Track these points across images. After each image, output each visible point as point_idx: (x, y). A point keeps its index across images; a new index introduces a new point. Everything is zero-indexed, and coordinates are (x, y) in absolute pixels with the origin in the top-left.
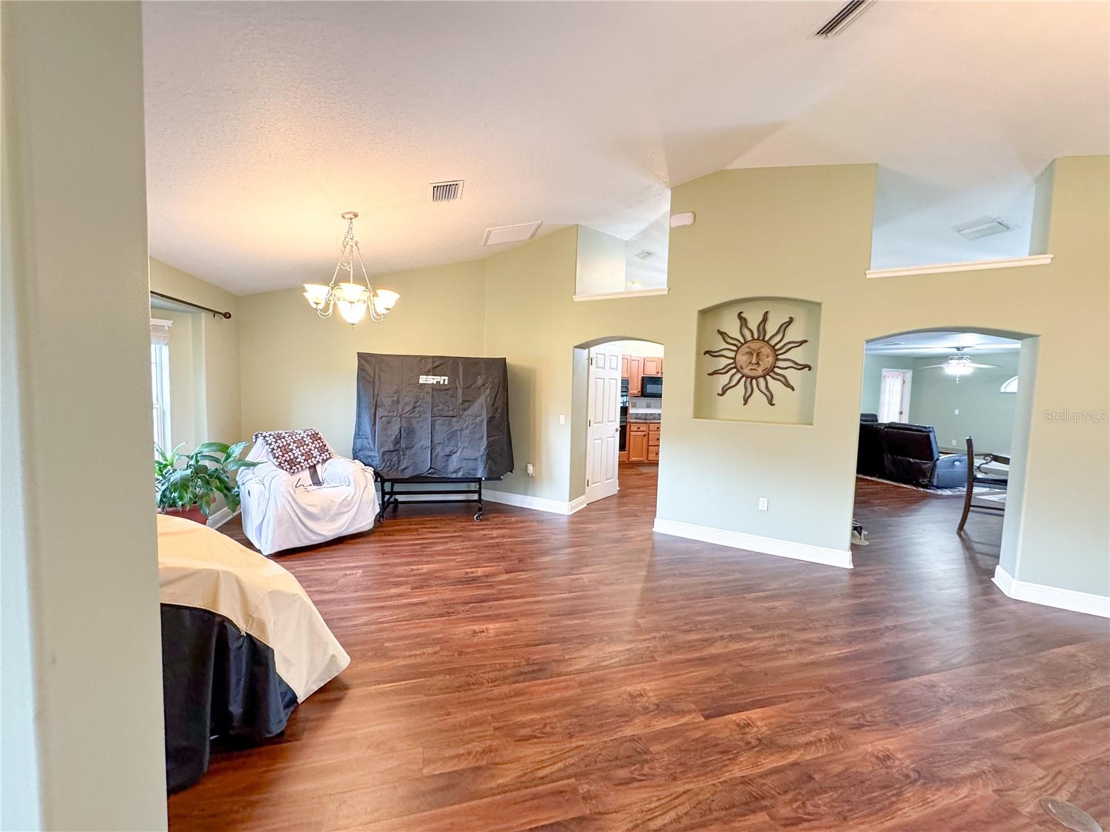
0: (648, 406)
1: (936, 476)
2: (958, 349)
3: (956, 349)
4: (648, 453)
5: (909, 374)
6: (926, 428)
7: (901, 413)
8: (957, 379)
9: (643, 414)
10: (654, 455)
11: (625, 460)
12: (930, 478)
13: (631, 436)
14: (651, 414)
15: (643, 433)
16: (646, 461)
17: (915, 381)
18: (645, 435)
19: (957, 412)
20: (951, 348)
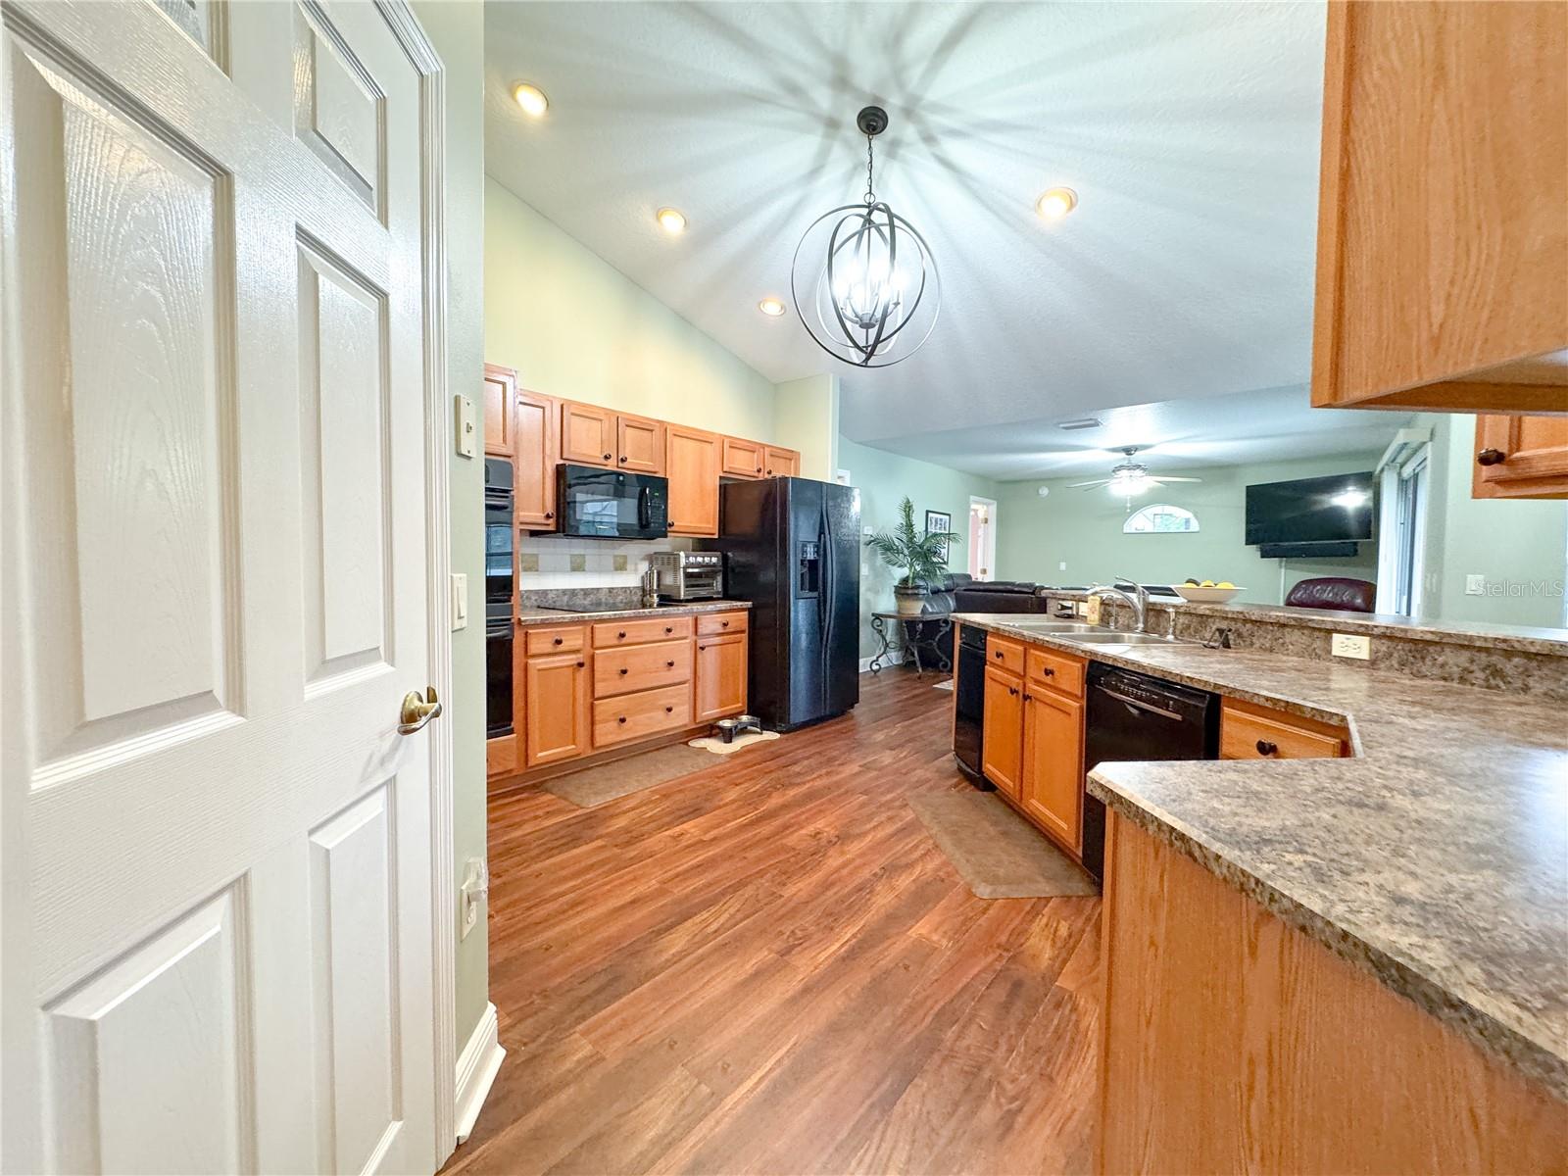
0: (578, 567)
2: (1128, 451)
3: (1123, 455)
4: (593, 723)
5: (993, 508)
9: (564, 592)
10: (615, 724)
11: (512, 765)
13: (532, 673)
14: (586, 592)
15: (572, 659)
16: (590, 753)
17: (1002, 520)
18: (581, 665)
19: (1063, 566)
20: (1115, 450)
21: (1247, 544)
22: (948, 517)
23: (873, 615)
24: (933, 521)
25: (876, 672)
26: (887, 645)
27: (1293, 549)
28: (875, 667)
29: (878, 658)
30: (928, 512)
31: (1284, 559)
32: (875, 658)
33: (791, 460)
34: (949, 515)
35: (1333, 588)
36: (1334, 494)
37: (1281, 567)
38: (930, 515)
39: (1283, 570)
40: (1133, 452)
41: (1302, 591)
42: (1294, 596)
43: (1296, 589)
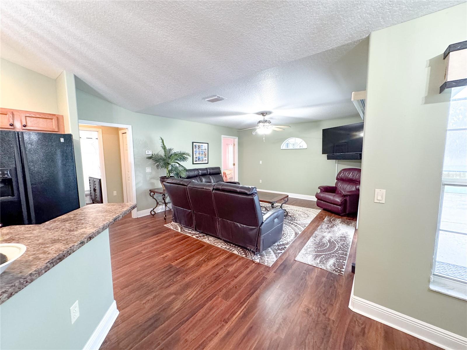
1: (261, 243)
2: (263, 114)
3: (261, 116)
5: (236, 140)
6: (248, 189)
7: (234, 165)
8: (264, 139)
12: (257, 246)
17: (240, 144)
19: (261, 162)
20: (258, 114)
21: (323, 154)
22: (207, 144)
23: (150, 191)
24: (197, 146)
25: (153, 215)
26: (158, 203)
27: (339, 156)
28: (153, 213)
29: (154, 209)
30: (193, 143)
31: (337, 160)
32: (152, 209)
33: (52, 119)
34: (208, 144)
37: (336, 163)
38: (194, 144)
39: (337, 164)
40: (265, 115)
41: (342, 174)
42: (339, 176)
43: (340, 173)
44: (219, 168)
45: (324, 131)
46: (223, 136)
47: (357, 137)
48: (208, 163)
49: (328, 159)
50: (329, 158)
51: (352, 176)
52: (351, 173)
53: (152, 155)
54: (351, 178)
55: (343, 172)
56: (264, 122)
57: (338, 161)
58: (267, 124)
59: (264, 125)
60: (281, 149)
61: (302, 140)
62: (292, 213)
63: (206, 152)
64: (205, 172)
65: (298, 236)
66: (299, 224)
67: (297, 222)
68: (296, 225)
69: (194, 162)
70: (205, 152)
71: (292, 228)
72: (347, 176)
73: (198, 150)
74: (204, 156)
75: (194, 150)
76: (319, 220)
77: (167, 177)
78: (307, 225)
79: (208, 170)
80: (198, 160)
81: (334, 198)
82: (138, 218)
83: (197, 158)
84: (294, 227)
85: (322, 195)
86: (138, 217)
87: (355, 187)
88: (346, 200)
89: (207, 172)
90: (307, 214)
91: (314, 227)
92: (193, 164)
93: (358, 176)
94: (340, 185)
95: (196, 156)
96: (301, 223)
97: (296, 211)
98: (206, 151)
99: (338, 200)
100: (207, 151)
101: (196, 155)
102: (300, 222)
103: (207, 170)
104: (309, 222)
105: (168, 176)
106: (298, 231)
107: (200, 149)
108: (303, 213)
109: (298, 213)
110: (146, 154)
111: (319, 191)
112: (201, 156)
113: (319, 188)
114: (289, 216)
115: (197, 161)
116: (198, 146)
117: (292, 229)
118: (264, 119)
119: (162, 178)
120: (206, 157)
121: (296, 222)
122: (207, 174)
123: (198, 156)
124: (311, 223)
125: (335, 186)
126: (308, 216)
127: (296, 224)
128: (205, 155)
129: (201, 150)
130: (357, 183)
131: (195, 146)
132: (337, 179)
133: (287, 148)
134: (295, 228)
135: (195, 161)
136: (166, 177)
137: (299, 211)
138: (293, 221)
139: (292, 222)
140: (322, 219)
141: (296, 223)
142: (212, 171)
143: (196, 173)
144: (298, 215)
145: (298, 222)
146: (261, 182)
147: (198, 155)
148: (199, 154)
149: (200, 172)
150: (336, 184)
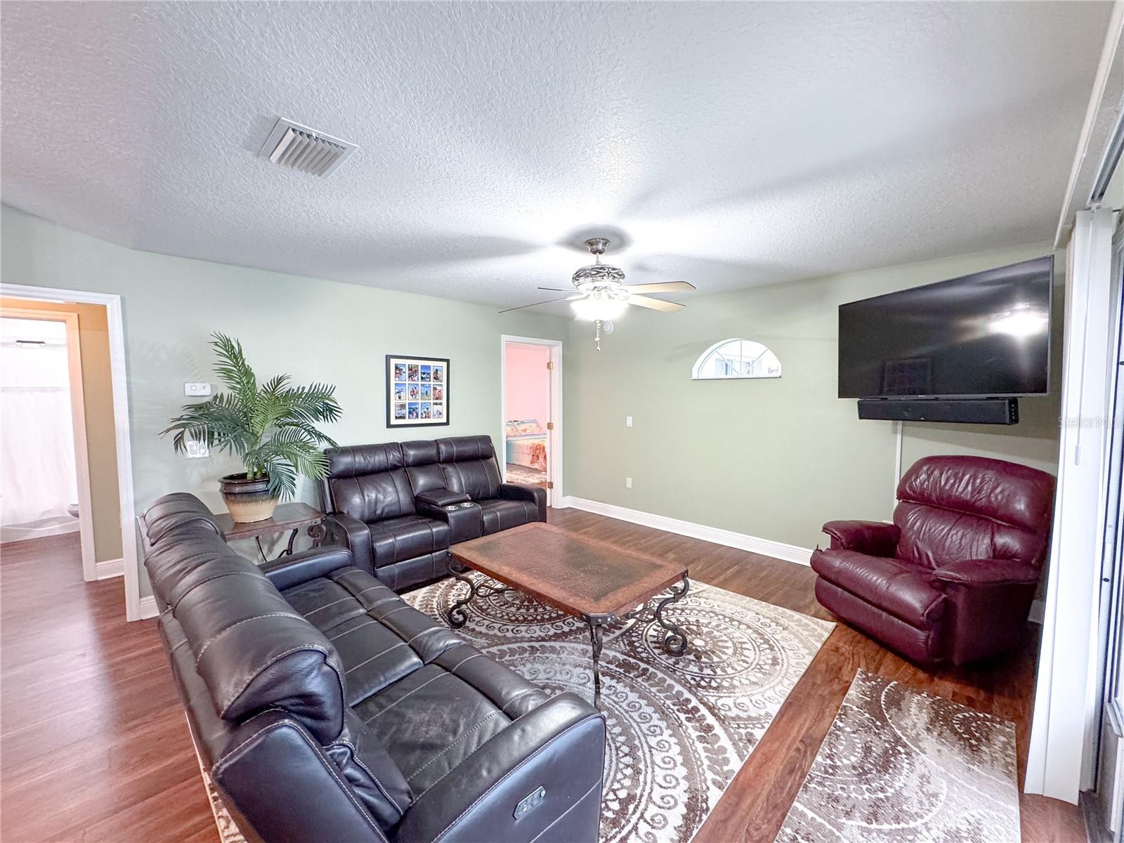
2: (592, 244)
17: (569, 365)
21: (840, 396)
22: (445, 364)
24: (406, 370)
27: (905, 407)
30: (388, 358)
35: (974, 477)
36: (994, 316)
37: (895, 432)
39: (899, 437)
40: (600, 247)
41: (923, 476)
42: (911, 488)
43: (915, 470)
44: (486, 439)
45: (847, 314)
46: (505, 338)
47: (979, 335)
48: (447, 423)
49: (861, 418)
50: (865, 413)
51: (970, 488)
52: (967, 477)
53: (216, 397)
54: (969, 497)
55: (925, 468)
56: (592, 275)
57: (903, 425)
58: (607, 282)
59: (596, 284)
60: (694, 377)
61: (763, 348)
62: (709, 633)
63: (438, 388)
64: (433, 452)
65: (695, 832)
66: (722, 720)
67: (720, 703)
68: (709, 728)
69: (394, 421)
70: (435, 389)
71: (684, 751)
72: (947, 487)
73: (407, 382)
74: (432, 401)
75: (393, 381)
76: (825, 691)
77: (250, 476)
78: (759, 734)
79: (443, 447)
80: (410, 413)
81: (893, 589)
82: (141, 620)
83: (403, 406)
84: (697, 744)
85: (838, 562)
86: (144, 618)
87: (987, 541)
88: (948, 606)
89: (438, 452)
90: (771, 648)
91: (792, 753)
92: (389, 426)
93: (1001, 492)
94: (918, 524)
95: (401, 402)
96: (734, 712)
97: (732, 620)
98: (441, 385)
99: (913, 598)
100: (445, 383)
101: (400, 398)
102: (730, 702)
103: (438, 448)
104: (774, 709)
105: (255, 474)
106: (710, 776)
107: (416, 378)
108: (754, 636)
109: (737, 634)
110: (187, 394)
111: (825, 542)
112: (420, 401)
113: (825, 529)
114: (692, 657)
115: (403, 417)
116: (410, 370)
117: (679, 759)
118: (598, 261)
119: (228, 481)
120: (441, 404)
121: (712, 700)
122: (437, 458)
123: (407, 402)
124: (782, 713)
125: (892, 523)
126: (775, 662)
127: (710, 720)
128: (437, 399)
129: (420, 383)
130: (999, 525)
131: (397, 368)
132: (902, 495)
133: (726, 374)
134: (699, 746)
135: (396, 418)
136: (244, 476)
137: (740, 623)
138: (701, 692)
139: (694, 702)
140: (836, 687)
141: (711, 709)
142: (455, 449)
143: (394, 457)
144: (730, 651)
145: (724, 701)
146: (629, 485)
147: (407, 399)
148: (413, 393)
149: (412, 452)
150: (899, 514)
